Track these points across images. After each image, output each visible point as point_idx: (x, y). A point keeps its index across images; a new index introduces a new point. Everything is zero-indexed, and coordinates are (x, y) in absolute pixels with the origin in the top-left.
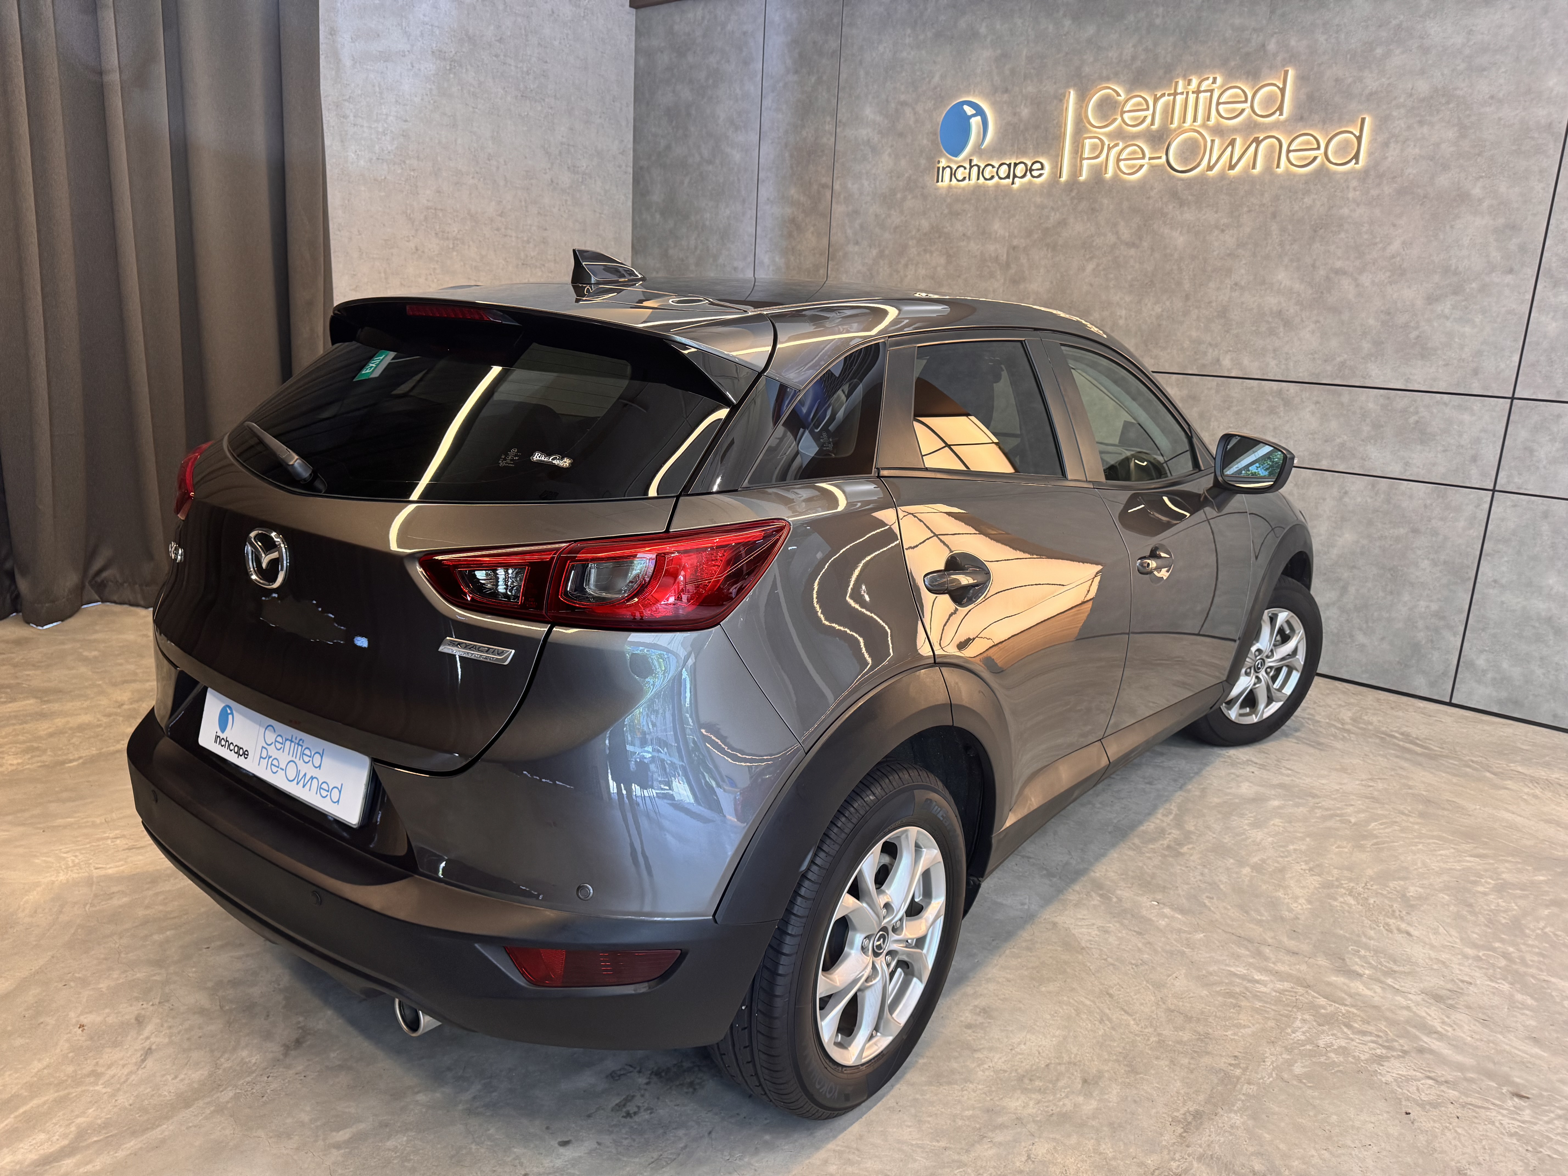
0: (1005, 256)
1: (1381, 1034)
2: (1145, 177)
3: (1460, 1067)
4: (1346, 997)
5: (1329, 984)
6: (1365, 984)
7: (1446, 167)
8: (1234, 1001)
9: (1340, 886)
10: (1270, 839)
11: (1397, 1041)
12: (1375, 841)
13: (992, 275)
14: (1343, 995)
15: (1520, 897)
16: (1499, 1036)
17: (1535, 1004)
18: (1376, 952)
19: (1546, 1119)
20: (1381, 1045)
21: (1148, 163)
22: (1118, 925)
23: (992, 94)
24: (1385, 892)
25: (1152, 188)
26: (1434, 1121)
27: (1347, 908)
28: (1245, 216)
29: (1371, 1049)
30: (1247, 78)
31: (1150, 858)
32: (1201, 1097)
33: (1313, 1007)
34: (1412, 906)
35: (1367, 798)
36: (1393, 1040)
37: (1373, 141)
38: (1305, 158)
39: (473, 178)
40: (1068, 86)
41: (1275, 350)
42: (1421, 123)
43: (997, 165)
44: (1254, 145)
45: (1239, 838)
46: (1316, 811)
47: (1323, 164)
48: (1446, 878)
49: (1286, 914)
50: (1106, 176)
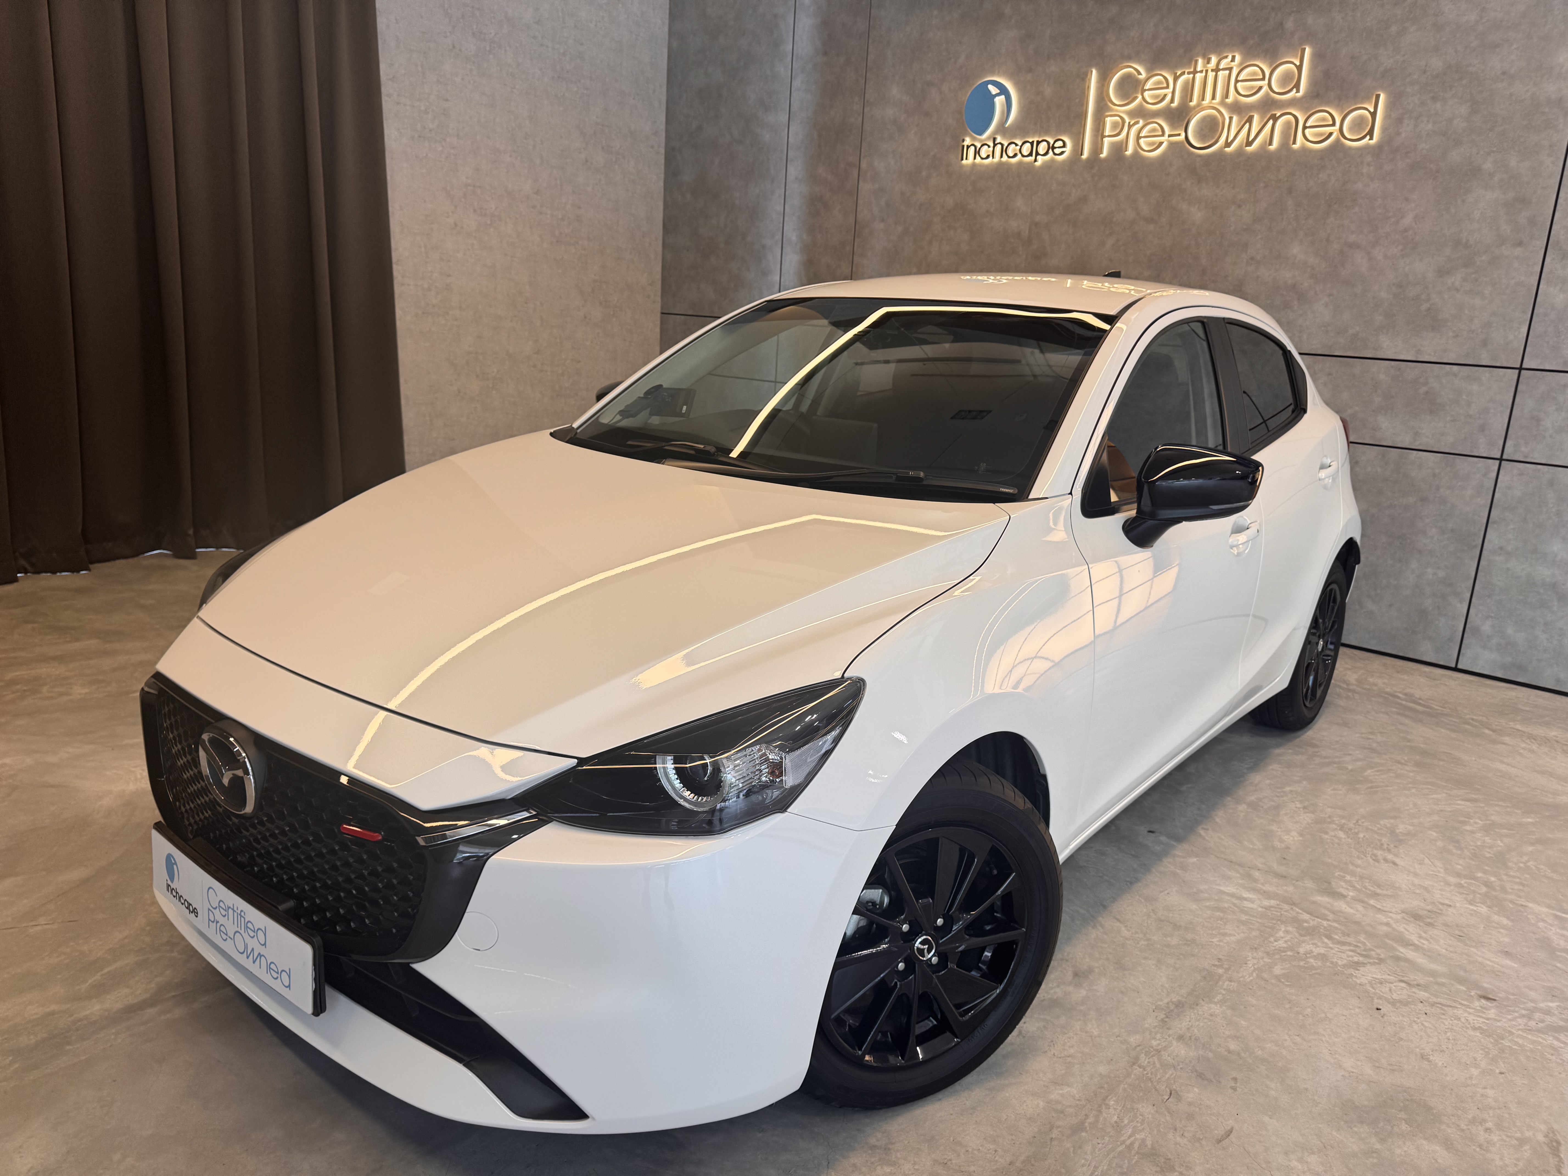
0: (1027, 232)
1: (1359, 945)
2: (1164, 154)
3: (1433, 974)
4: (1329, 913)
5: (1314, 902)
6: (1348, 903)
8: (1222, 915)
9: (1333, 822)
10: (1268, 782)
11: (1374, 951)
12: (1370, 785)
13: (1014, 251)
14: (1326, 912)
15: (1507, 836)
16: (1472, 949)
17: (1510, 923)
18: (1362, 878)
19: (1509, 1017)
20: (1359, 954)
21: (1166, 140)
23: (1015, 74)
24: (1376, 829)
25: (1171, 165)
26: (1403, 1016)
27: (1337, 841)
28: (1261, 192)
29: (1348, 956)
32: (1184, 991)
33: (1296, 921)
34: (1401, 841)
35: (1365, 748)
36: (1371, 950)
37: (1387, 117)
38: (1321, 134)
39: (511, 156)
40: (1091, 66)
42: (1434, 99)
43: (1020, 143)
44: (1271, 122)
46: (1315, 758)
47: (1337, 141)
48: (1435, 818)
49: (1277, 844)
50: (1126, 153)
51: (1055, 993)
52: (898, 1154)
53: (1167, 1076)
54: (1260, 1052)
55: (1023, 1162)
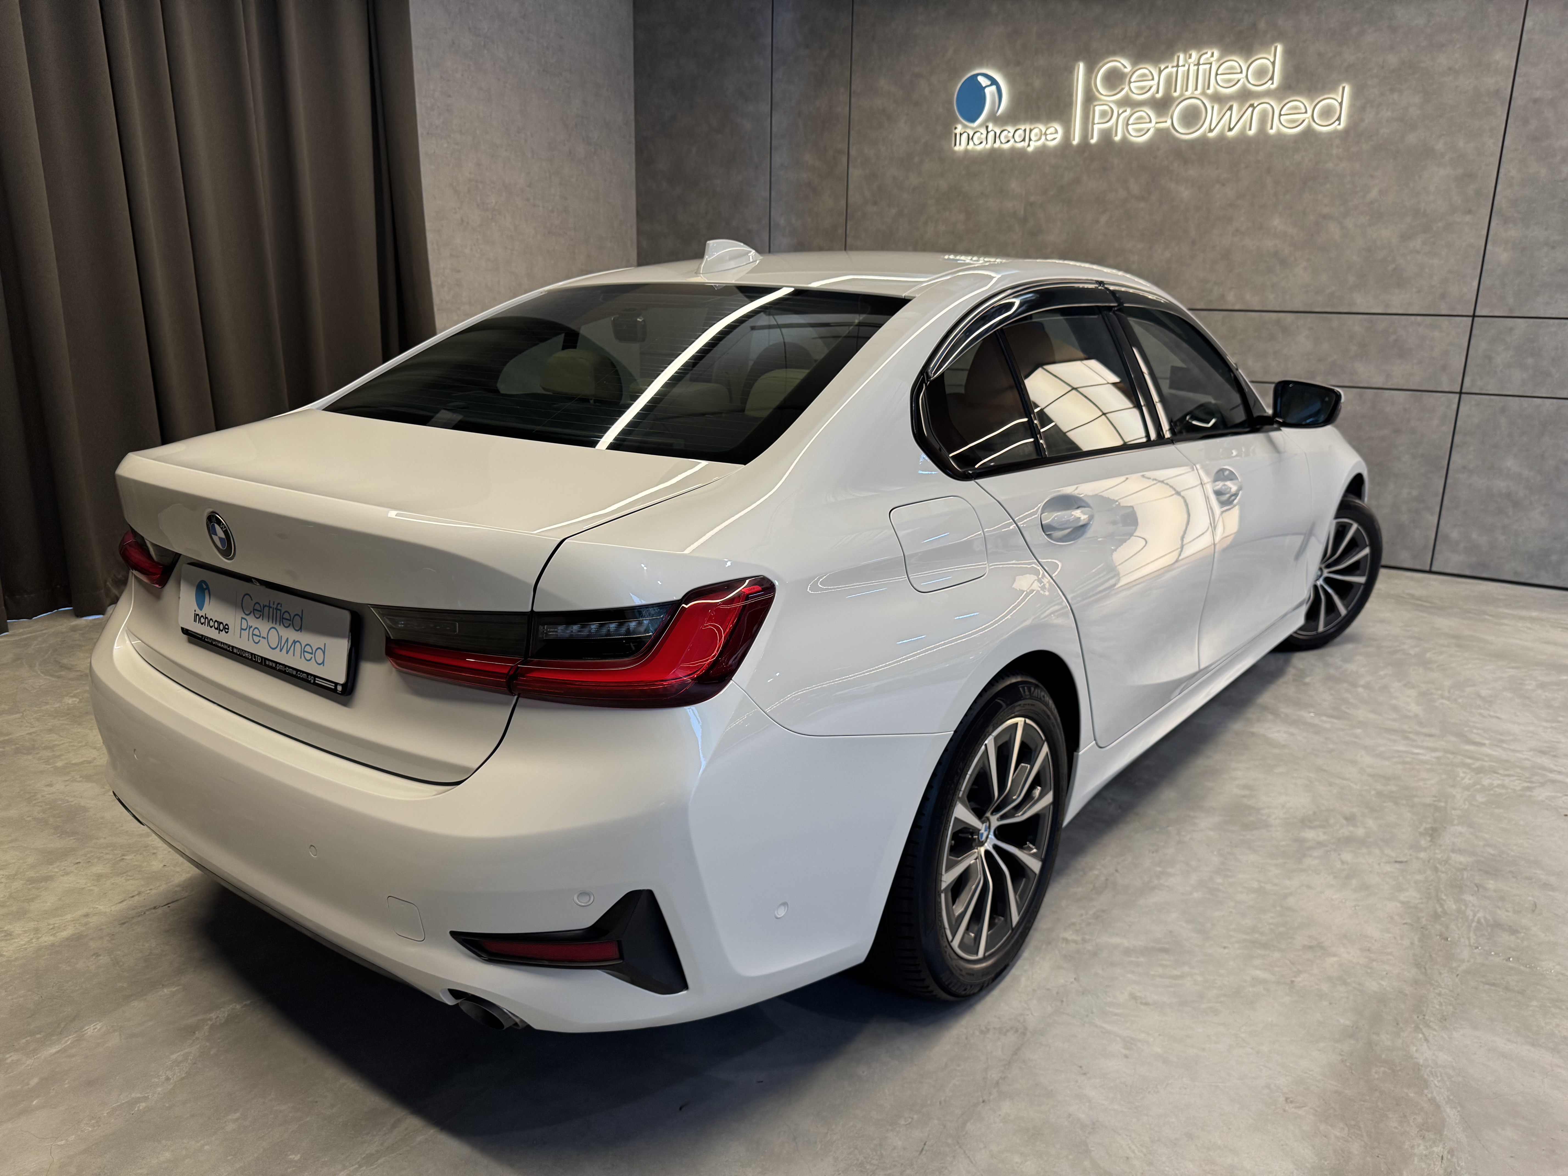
0: (1022, 212)
1: (1520, 775)
4: (1483, 757)
6: (1490, 749)
7: (1413, 127)
8: (1410, 766)
11: (1533, 778)
12: (1437, 664)
14: (1480, 756)
15: (1559, 690)
18: (1484, 730)
22: (1297, 730)
23: (1004, 67)
25: (1158, 149)
28: (1243, 172)
30: (1241, 52)
31: (1287, 688)
37: (1352, 106)
40: (1077, 60)
41: (1273, 286)
42: (1392, 90)
49: (1408, 713)
51: (1343, 833)
53: (1465, 876)
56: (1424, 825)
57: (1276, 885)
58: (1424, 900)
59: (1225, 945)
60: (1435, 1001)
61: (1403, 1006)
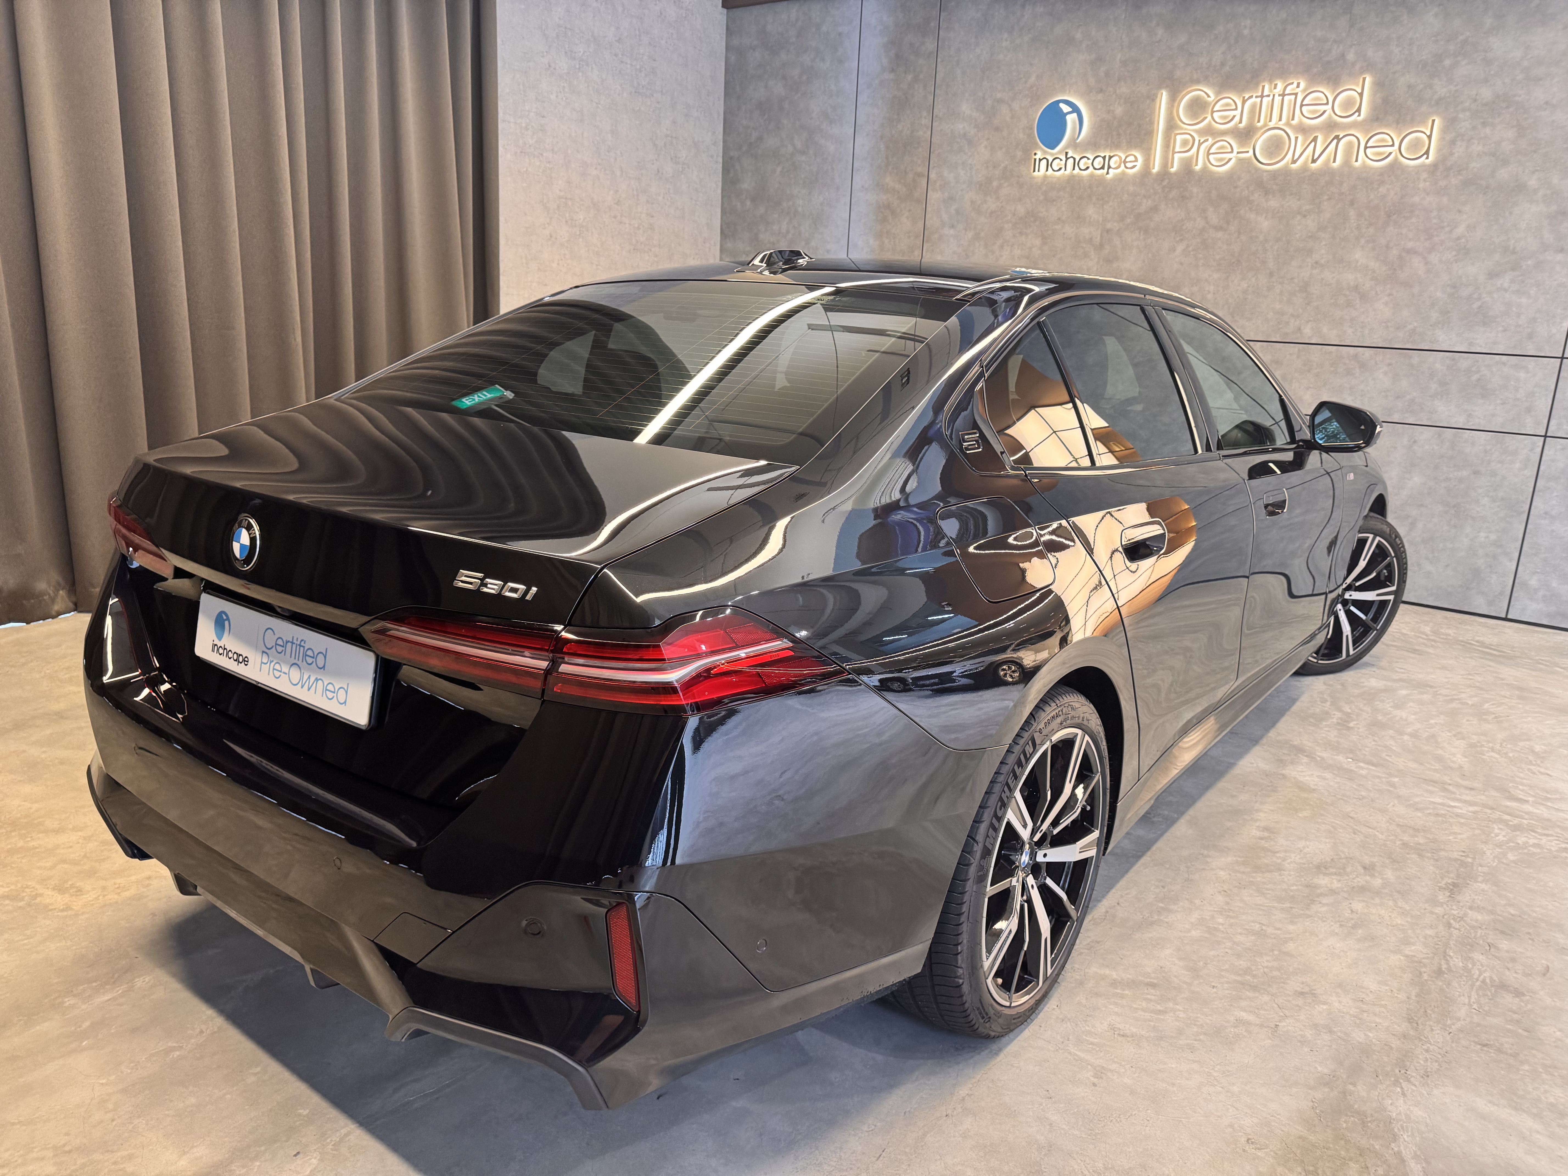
0: (1099, 238)
2: (1233, 169)
4: (1523, 814)
5: (1507, 807)
6: (1532, 806)
7: (1505, 162)
8: (1443, 819)
9: (1482, 746)
10: (1413, 717)
12: (1493, 716)
13: (1086, 255)
14: (1520, 813)
18: (1531, 787)
21: (1235, 157)
22: (1331, 774)
23: (1087, 93)
24: (1518, 749)
25: (1239, 178)
27: (1494, 760)
28: (1325, 203)
30: (1328, 83)
31: (1329, 731)
32: (1452, 875)
33: (1503, 821)
34: (1542, 758)
35: (1472, 687)
37: (1442, 139)
38: (1381, 154)
40: (1160, 87)
41: (1352, 320)
43: (1092, 158)
44: (1335, 141)
45: (1390, 716)
46: (1438, 696)
47: (1396, 159)
49: (1452, 765)
50: (1196, 167)
51: (1359, 882)
52: (1324, 997)
53: (1479, 934)
54: (1534, 914)
55: (1416, 996)
56: (1446, 880)
57: (1278, 929)
58: (1431, 955)
59: (1213, 984)
60: (1421, 1057)
61: (1386, 1059)
